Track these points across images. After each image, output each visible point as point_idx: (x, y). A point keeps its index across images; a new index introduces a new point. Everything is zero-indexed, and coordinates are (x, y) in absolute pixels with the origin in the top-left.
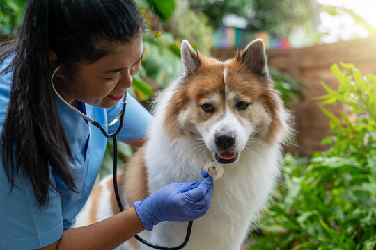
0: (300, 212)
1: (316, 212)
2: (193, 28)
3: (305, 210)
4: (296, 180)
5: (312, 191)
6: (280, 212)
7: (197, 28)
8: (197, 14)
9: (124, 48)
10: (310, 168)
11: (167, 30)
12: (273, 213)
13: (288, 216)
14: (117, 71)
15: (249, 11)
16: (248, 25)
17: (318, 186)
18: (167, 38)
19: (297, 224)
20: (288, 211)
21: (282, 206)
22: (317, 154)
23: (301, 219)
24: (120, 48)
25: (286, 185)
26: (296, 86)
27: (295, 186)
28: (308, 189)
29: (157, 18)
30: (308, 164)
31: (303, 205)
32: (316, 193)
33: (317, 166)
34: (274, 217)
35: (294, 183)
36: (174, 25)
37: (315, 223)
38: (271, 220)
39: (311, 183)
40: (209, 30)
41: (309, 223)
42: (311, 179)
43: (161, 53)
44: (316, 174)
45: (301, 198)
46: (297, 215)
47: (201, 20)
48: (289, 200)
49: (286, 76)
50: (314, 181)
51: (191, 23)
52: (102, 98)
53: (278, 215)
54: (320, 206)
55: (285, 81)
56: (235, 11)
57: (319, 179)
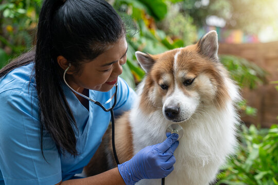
0: (258, 171)
1: (270, 172)
2: (181, 26)
3: (261, 170)
4: (256, 146)
5: (268, 155)
6: (242, 170)
7: (184, 27)
8: (184, 16)
9: (113, 46)
10: (267, 137)
11: (160, 28)
12: (236, 172)
13: (247, 174)
14: (110, 64)
15: (227, 13)
16: (226, 25)
17: (273, 151)
18: (160, 35)
19: (255, 181)
20: (248, 170)
21: (244, 167)
22: (274, 126)
23: (258, 177)
24: (110, 47)
25: (248, 150)
26: (261, 72)
27: (255, 151)
28: (264, 154)
29: (153, 19)
30: (266, 134)
31: (261, 167)
32: (271, 157)
33: (274, 135)
34: (236, 175)
35: (254, 149)
36: (166, 25)
37: (270, 180)
38: (234, 177)
39: (268, 149)
40: (193, 28)
41: (264, 180)
42: (268, 146)
43: (154, 46)
44: (272, 142)
45: (259, 161)
46: (256, 174)
47: (187, 20)
48: (249, 162)
49: (254, 65)
50: (271, 147)
51: (180, 23)
52: (101, 85)
53: (239, 173)
54: (274, 167)
55: (253, 69)
56: (216, 13)
57: (275, 146)
